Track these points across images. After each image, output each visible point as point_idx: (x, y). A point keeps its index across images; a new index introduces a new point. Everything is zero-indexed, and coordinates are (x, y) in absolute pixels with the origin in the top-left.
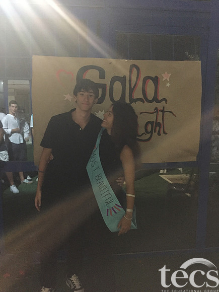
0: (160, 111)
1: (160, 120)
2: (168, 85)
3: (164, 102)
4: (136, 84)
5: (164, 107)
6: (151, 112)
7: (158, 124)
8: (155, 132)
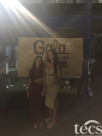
0: (66, 57)
1: (66, 61)
2: (69, 47)
3: (67, 54)
4: (56, 47)
5: (67, 56)
6: (62, 58)
7: (65, 63)
8: (64, 66)
